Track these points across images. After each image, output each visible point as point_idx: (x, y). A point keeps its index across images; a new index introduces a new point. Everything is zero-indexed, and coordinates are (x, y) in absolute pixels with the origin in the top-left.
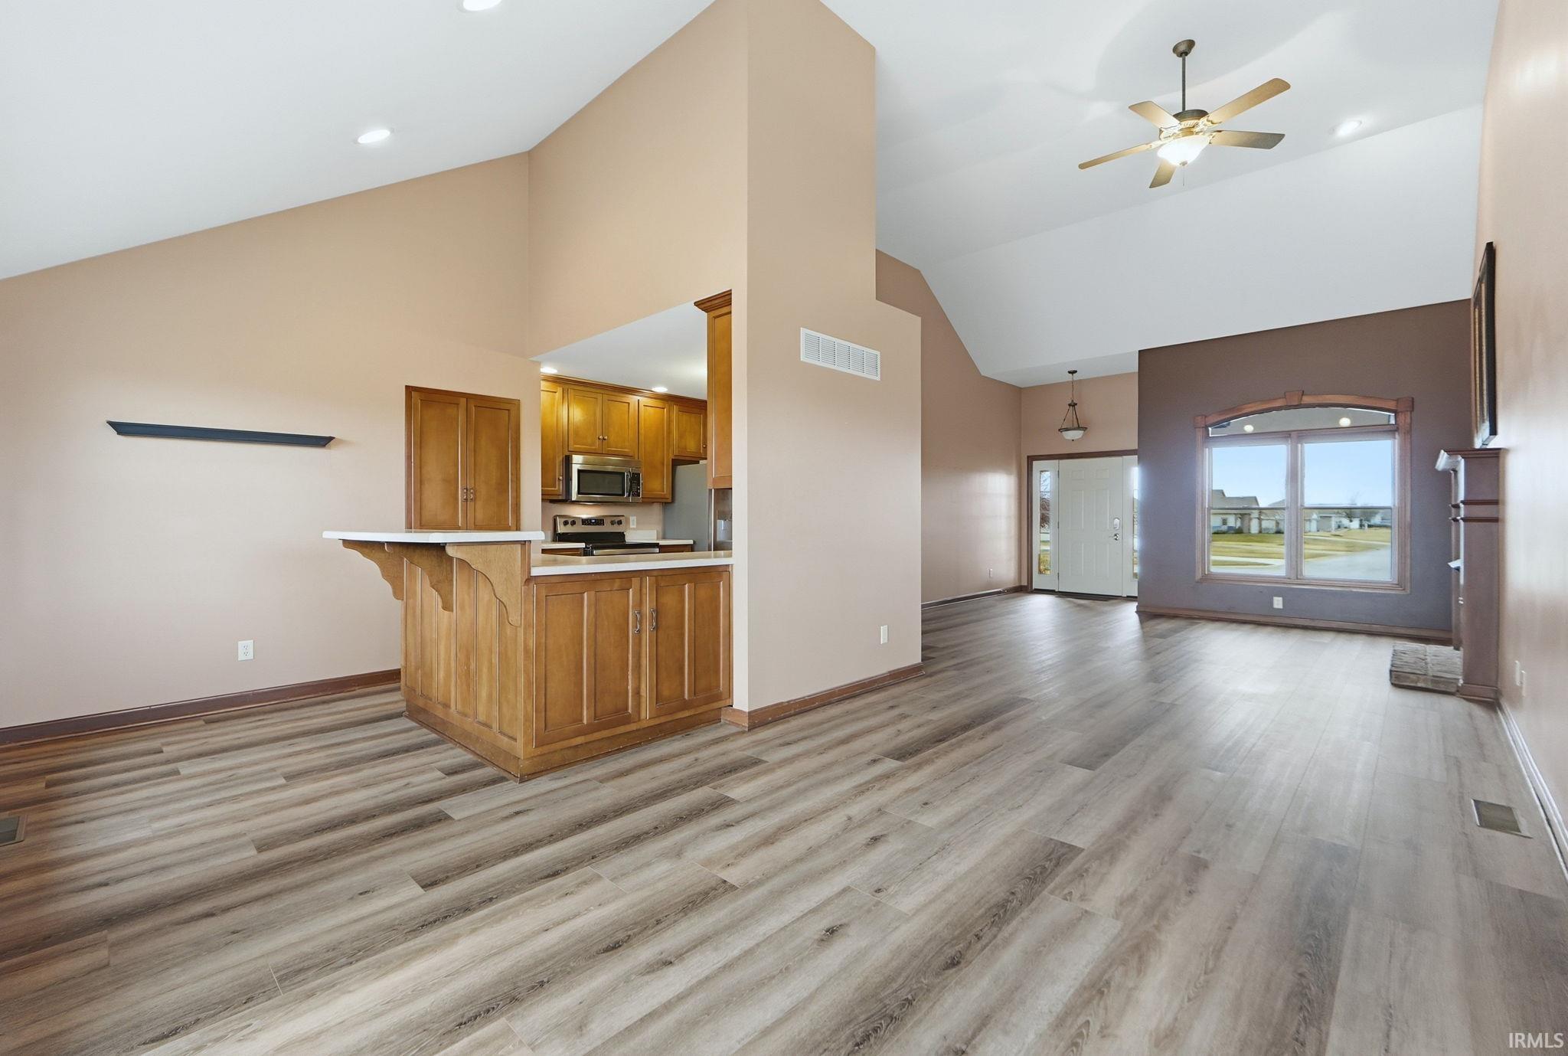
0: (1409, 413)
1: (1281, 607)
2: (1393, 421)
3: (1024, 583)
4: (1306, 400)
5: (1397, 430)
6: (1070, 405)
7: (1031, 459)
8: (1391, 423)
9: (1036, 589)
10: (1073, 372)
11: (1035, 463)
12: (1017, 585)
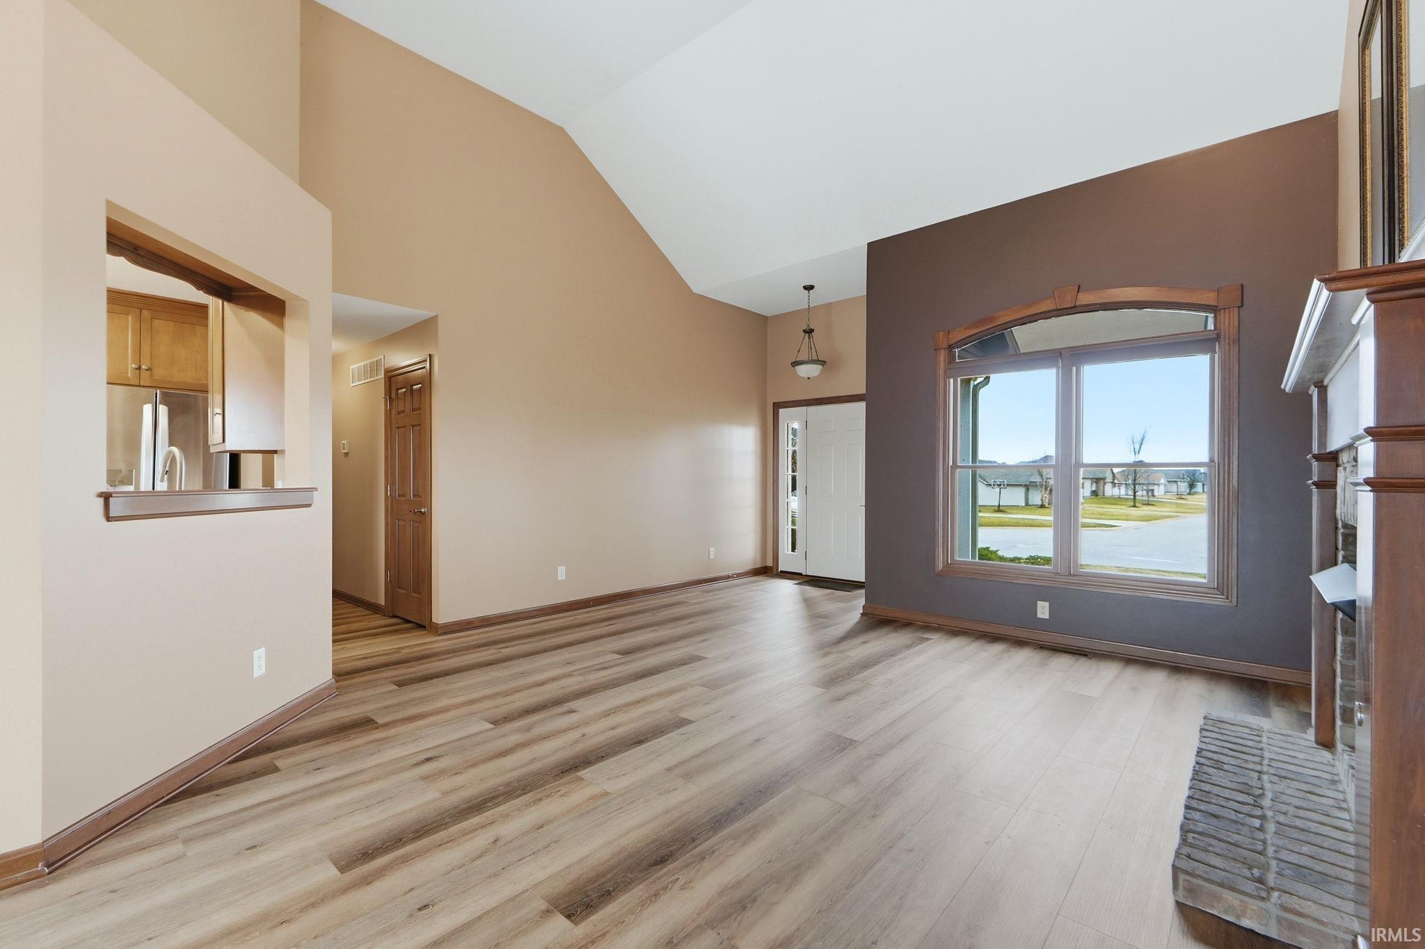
0: (1236, 309)
1: (1047, 616)
2: (1211, 326)
3: (770, 563)
4: (1085, 298)
5: (1218, 338)
6: (805, 331)
7: (777, 406)
8: (1209, 328)
9: (782, 572)
10: (809, 288)
11: (781, 411)
12: (758, 566)
